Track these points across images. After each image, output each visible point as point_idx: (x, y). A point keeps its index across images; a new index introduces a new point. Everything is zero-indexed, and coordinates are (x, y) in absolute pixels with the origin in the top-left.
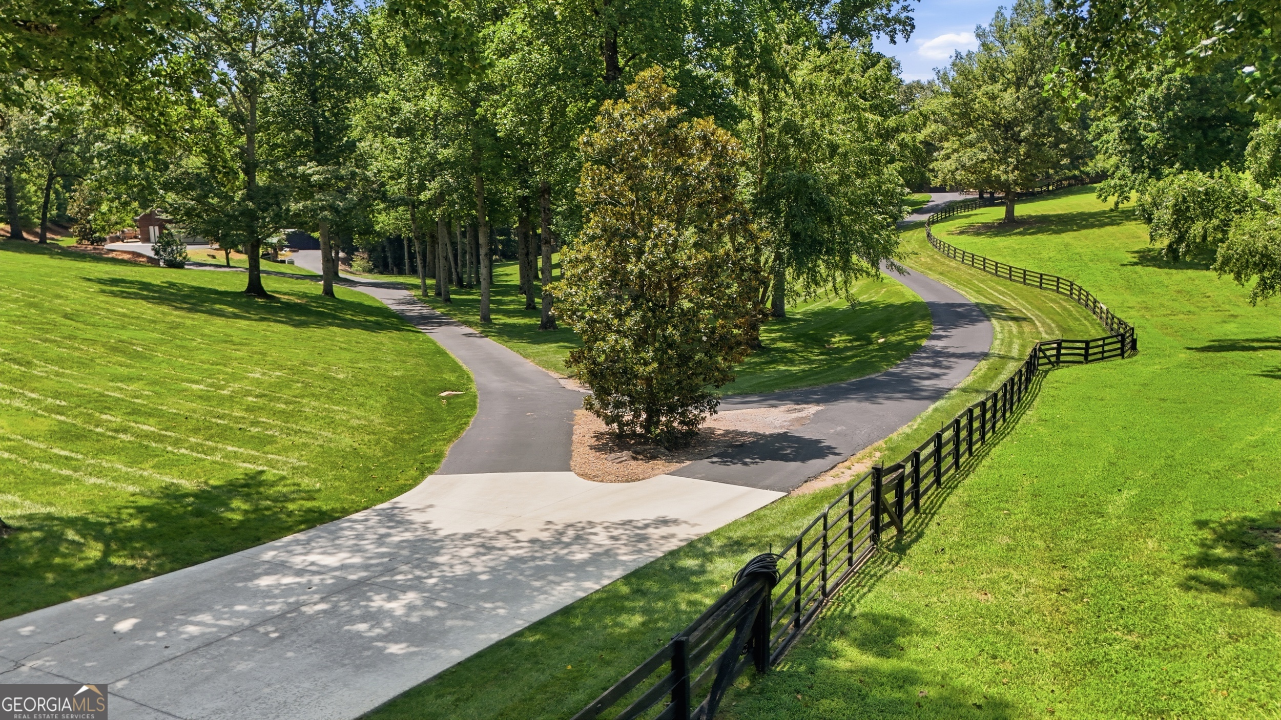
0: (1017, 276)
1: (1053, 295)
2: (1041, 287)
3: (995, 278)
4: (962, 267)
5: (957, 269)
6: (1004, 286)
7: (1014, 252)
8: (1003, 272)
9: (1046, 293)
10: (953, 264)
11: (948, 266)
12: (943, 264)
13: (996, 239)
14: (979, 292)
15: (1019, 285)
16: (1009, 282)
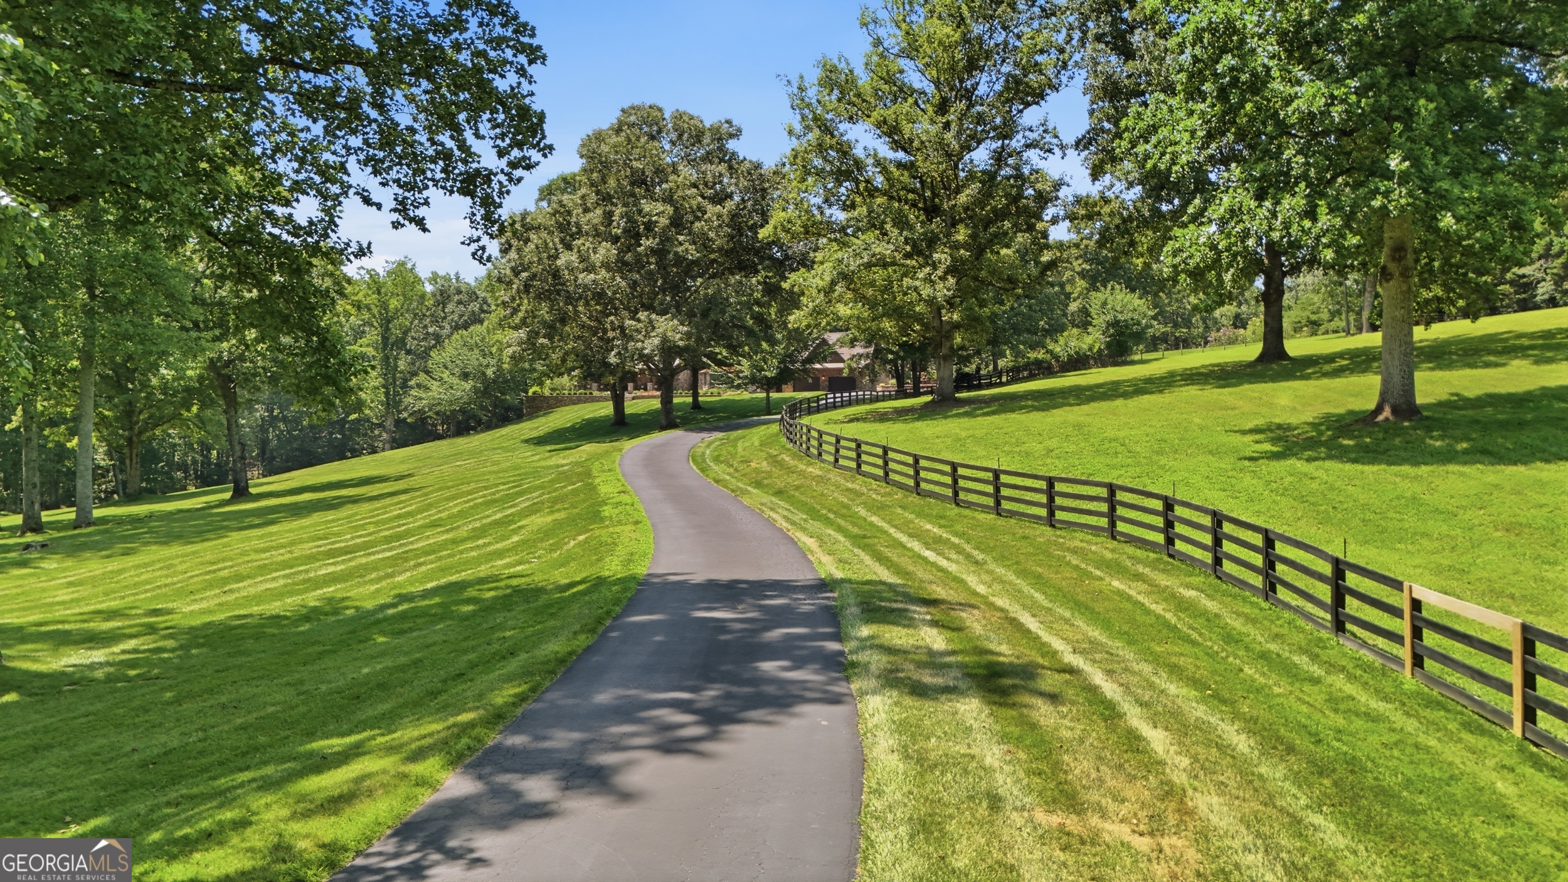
0: (977, 490)
1: (1103, 547)
2: (1051, 521)
3: (914, 499)
4: (834, 476)
5: (820, 479)
6: (938, 518)
7: (959, 442)
8: (936, 479)
9: (1078, 539)
10: (815, 470)
11: (802, 474)
12: (790, 471)
13: (919, 424)
14: (863, 540)
15: (981, 516)
16: (953, 510)
